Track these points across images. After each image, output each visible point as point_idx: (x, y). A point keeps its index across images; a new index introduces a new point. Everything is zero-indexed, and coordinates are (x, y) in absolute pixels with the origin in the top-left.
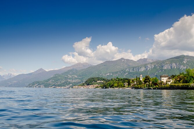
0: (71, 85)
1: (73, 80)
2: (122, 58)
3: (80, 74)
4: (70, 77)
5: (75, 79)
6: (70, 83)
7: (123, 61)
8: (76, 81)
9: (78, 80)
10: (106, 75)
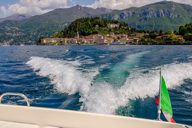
0: (12, 40)
1: (13, 34)
2: (77, 5)
3: (24, 26)
4: (9, 29)
5: (16, 32)
6: (10, 38)
7: (80, 8)
8: (18, 35)
9: (20, 34)
10: (64, 25)
